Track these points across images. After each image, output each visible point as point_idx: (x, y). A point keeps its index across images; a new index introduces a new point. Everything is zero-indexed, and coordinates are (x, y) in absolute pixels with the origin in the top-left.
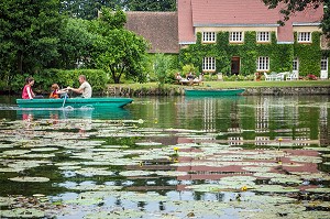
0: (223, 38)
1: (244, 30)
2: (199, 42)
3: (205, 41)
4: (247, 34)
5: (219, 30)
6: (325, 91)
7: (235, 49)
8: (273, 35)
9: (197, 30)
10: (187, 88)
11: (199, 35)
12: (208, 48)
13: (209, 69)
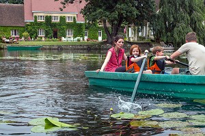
0: (48, 19)
1: (59, 15)
2: (36, 20)
3: (39, 20)
4: (61, 17)
5: (46, 15)
6: (85, 47)
7: (55, 25)
8: (74, 18)
9: (34, 14)
10: (8, 45)
11: (36, 17)
12: (41, 24)
13: (42, 34)
